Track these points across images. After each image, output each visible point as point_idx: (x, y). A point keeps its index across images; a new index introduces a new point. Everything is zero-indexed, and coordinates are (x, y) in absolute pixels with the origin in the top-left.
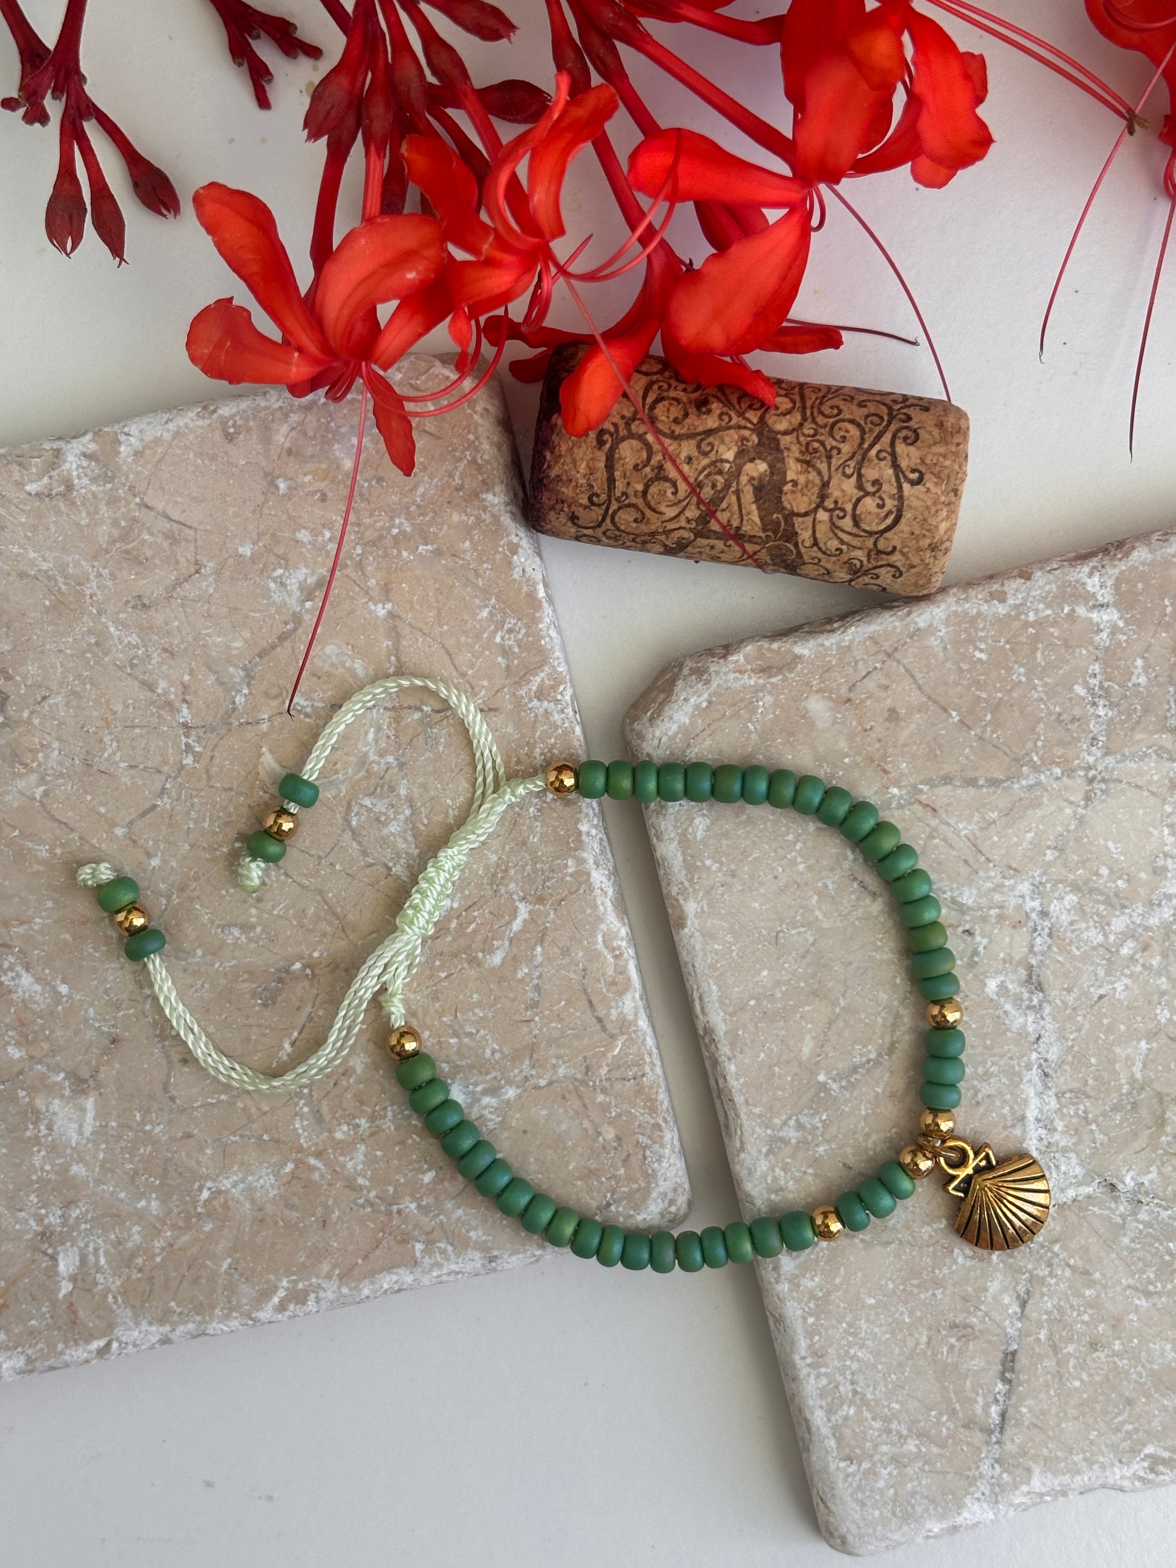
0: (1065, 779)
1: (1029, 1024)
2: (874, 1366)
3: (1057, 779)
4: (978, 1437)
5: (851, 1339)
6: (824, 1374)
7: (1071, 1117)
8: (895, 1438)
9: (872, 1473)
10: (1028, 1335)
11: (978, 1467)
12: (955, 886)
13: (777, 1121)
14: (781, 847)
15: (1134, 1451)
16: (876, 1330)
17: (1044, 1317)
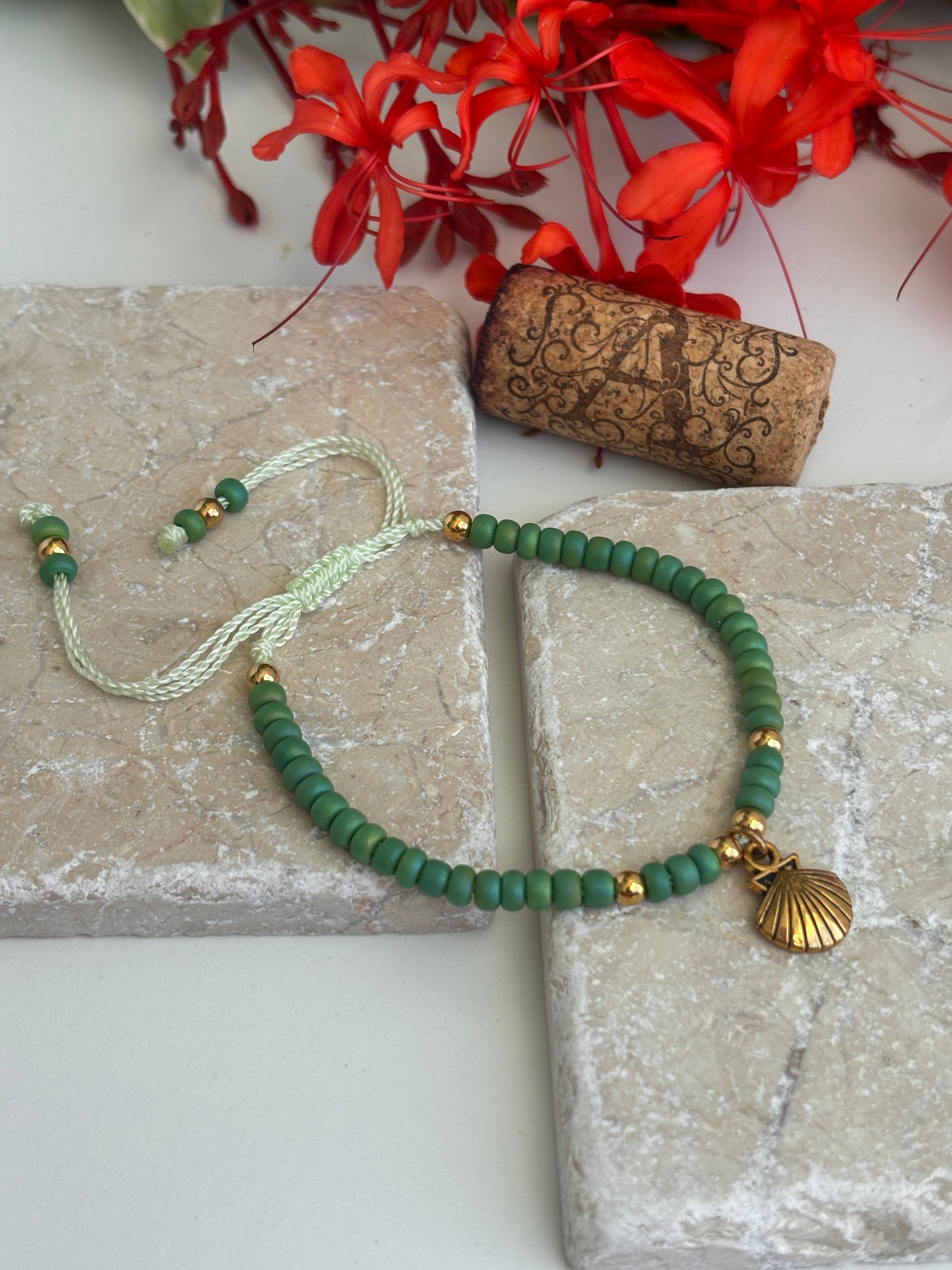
0: (893, 612)
1: (845, 779)
2: (654, 1036)
3: (886, 611)
4: (755, 1125)
5: (634, 1006)
6: (602, 1034)
7: (878, 858)
8: (666, 1108)
9: (635, 1138)
10: (818, 1037)
11: (751, 1154)
12: (788, 668)
13: (594, 811)
14: (637, 616)
15: (924, 1170)
16: (662, 1003)
17: (837, 1024)
